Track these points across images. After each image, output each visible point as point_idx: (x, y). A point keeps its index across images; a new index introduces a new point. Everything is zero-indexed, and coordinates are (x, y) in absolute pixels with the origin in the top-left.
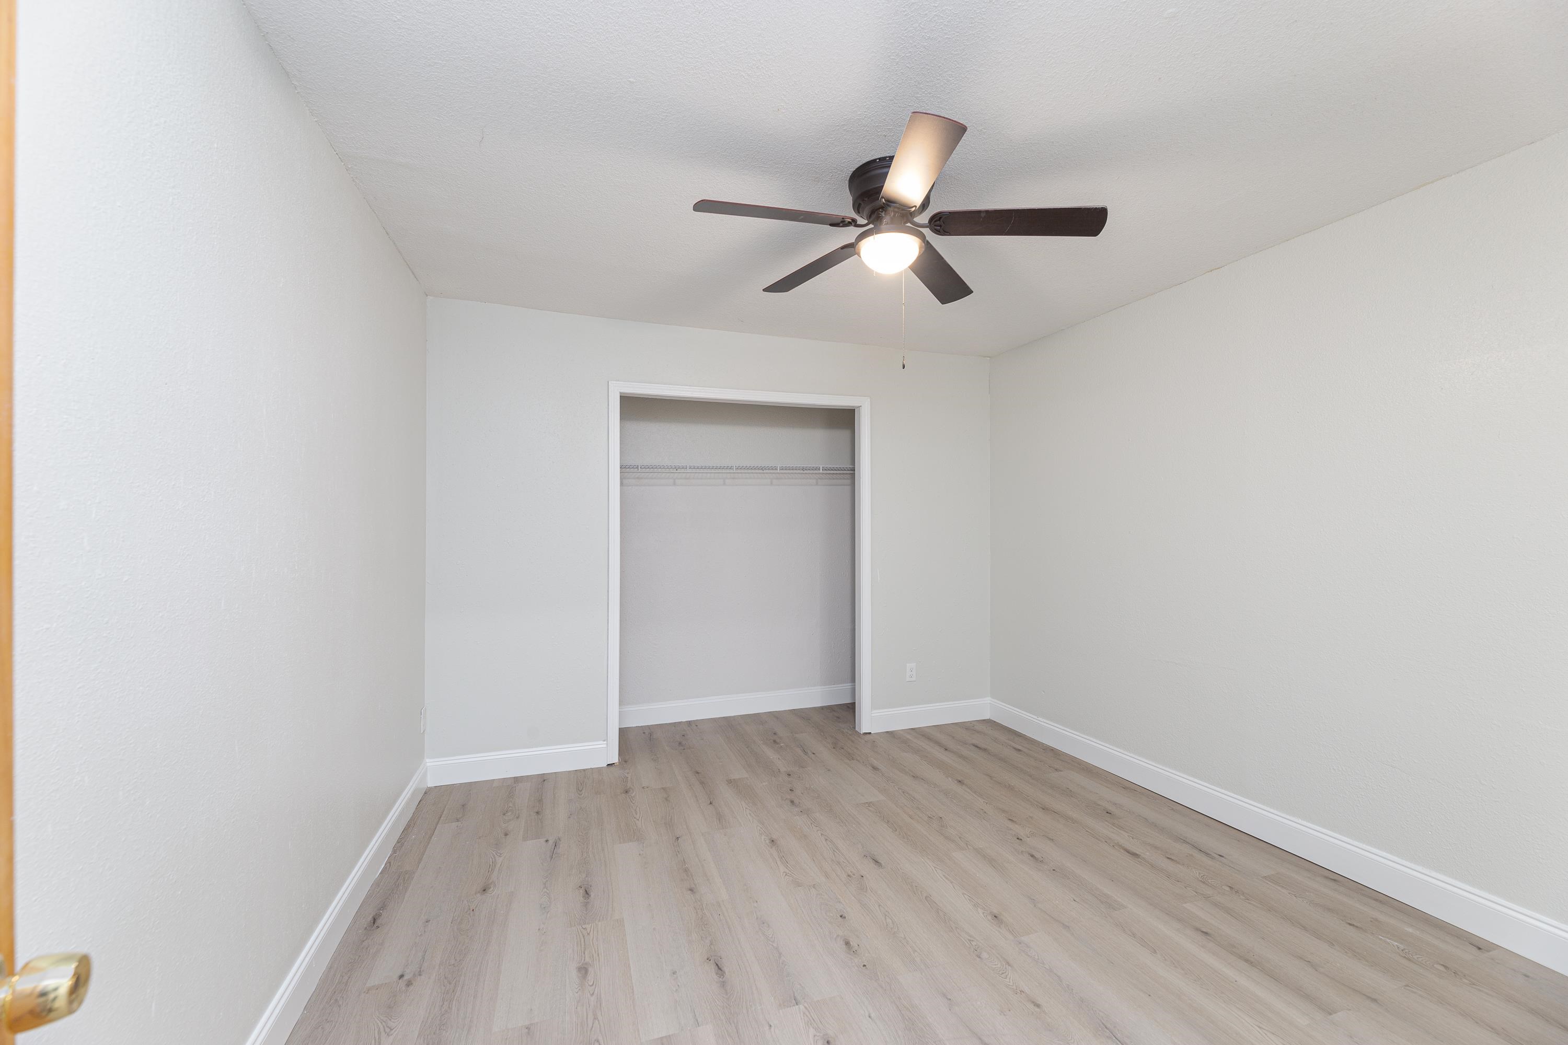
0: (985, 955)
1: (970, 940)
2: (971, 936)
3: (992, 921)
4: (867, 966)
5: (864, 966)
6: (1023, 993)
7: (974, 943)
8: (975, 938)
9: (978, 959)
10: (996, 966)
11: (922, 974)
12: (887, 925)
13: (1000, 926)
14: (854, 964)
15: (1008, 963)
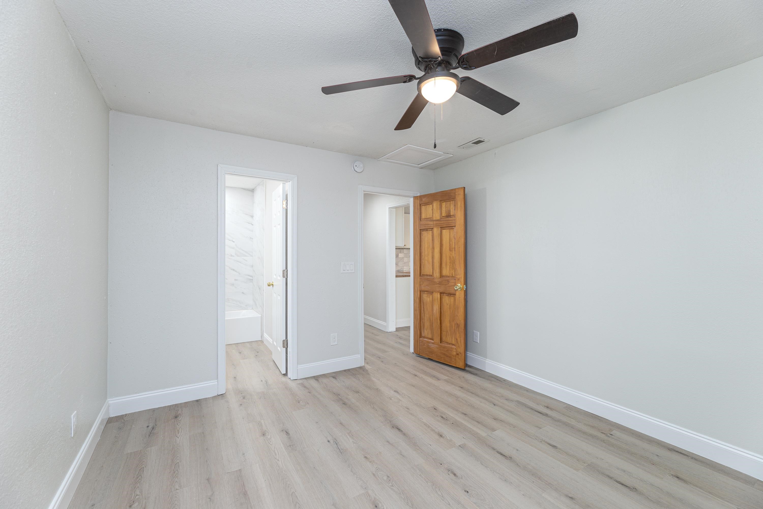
0: (385, 478)
1: (392, 486)
2: (392, 489)
3: (379, 503)
4: (440, 464)
5: (441, 464)
6: (370, 461)
7: (391, 484)
8: (390, 488)
9: (389, 475)
10: (380, 473)
11: (414, 464)
12: (439, 490)
13: (375, 498)
14: (446, 464)
15: (374, 475)
